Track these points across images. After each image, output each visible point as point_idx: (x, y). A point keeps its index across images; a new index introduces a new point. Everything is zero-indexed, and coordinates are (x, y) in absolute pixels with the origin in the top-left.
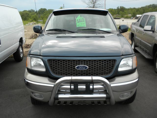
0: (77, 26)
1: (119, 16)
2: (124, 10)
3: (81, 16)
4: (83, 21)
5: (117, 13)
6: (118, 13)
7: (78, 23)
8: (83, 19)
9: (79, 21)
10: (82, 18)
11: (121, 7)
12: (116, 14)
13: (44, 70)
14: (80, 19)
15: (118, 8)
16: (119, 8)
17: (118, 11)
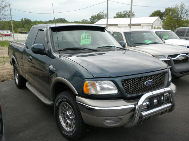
0: (81, 44)
1: (25, 30)
2: (30, 23)
3: (86, 33)
4: (88, 38)
5: (21, 26)
6: (23, 27)
7: (82, 40)
8: (88, 35)
9: (83, 38)
10: (86, 35)
11: (25, 19)
12: (21, 28)
13: (115, 92)
14: (84, 36)
15: (22, 20)
16: (24, 20)
17: (22, 24)
